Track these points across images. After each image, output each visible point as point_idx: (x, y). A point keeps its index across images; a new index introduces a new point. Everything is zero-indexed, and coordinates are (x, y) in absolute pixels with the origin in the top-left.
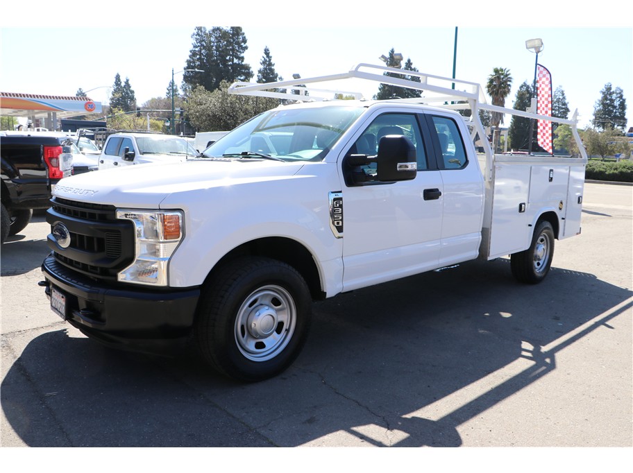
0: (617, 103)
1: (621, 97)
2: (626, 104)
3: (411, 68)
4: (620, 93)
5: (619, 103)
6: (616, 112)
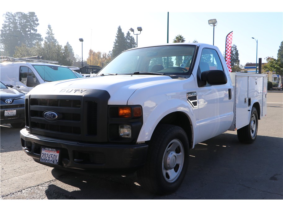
0: (234, 53)
1: (236, 49)
2: (238, 53)
3: (130, 36)
4: (235, 47)
5: (235, 52)
6: (234, 57)
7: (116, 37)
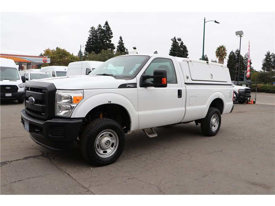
3: (183, 45)
5: (273, 60)
6: (272, 64)
7: (172, 46)
